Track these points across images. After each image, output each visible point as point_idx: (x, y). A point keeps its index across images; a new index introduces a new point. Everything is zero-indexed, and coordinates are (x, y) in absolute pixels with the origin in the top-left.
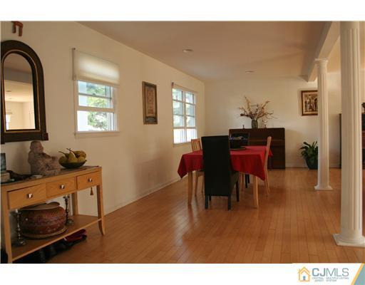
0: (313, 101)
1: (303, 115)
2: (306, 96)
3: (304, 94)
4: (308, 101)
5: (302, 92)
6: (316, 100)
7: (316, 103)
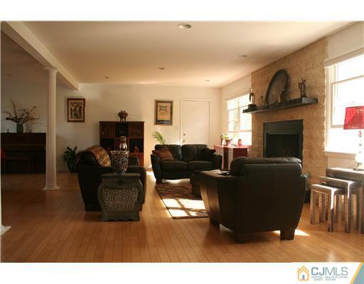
1: (68, 121)
3: (70, 101)
4: (73, 108)
5: (68, 99)
6: (80, 108)
7: (80, 111)
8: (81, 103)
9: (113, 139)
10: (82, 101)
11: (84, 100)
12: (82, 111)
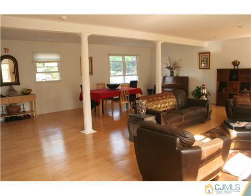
0: (205, 60)
1: (200, 68)
2: (202, 56)
3: (200, 55)
4: (203, 59)
5: (200, 53)
6: (207, 59)
7: (207, 61)
8: (207, 56)
9: (226, 82)
10: (208, 54)
11: (209, 53)
12: (208, 61)
